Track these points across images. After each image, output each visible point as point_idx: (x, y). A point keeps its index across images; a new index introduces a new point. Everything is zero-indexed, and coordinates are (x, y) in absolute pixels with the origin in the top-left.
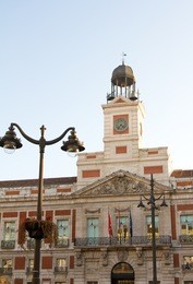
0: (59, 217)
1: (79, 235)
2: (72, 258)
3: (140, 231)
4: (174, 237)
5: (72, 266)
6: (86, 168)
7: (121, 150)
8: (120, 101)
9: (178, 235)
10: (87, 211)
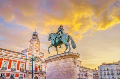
0: (22, 63)
7: (37, 51)
10: (29, 63)
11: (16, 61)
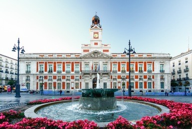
0: (76, 64)
1: (82, 69)
2: (80, 76)
3: (101, 69)
4: (111, 71)
5: (81, 78)
6: (85, 49)
7: (96, 44)
8: (96, 27)
9: (112, 70)
10: (85, 63)
11: (70, 63)
